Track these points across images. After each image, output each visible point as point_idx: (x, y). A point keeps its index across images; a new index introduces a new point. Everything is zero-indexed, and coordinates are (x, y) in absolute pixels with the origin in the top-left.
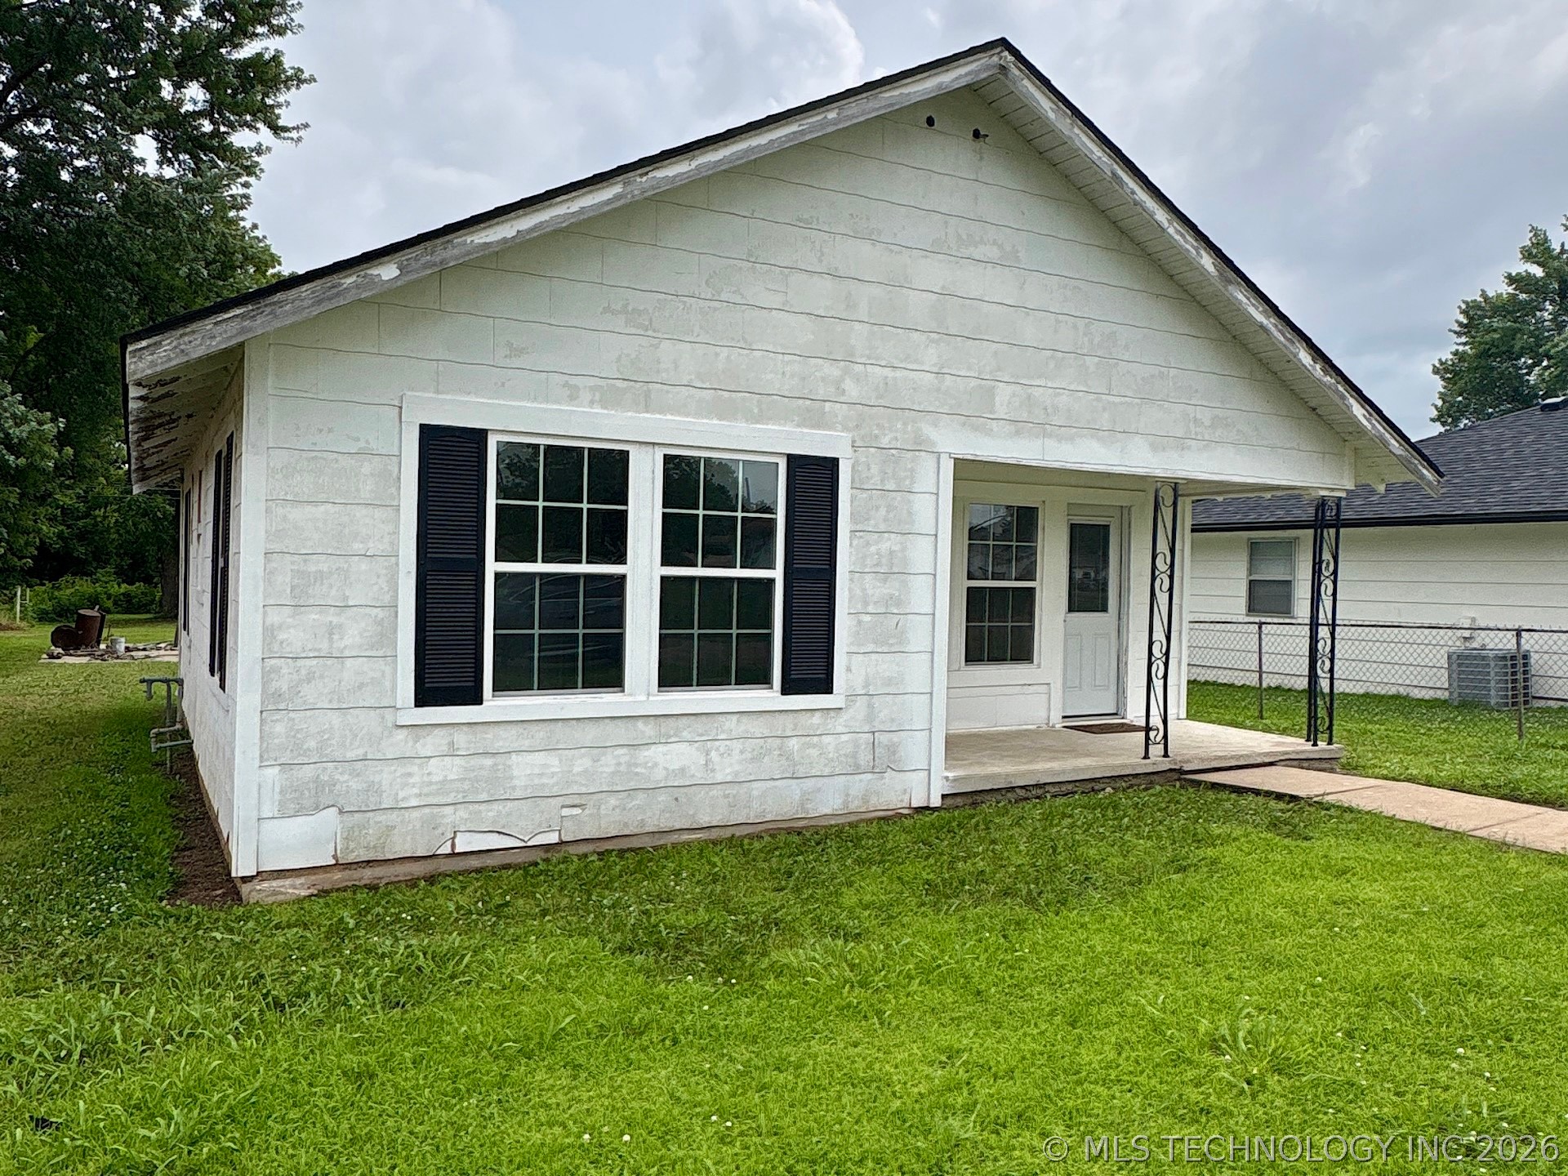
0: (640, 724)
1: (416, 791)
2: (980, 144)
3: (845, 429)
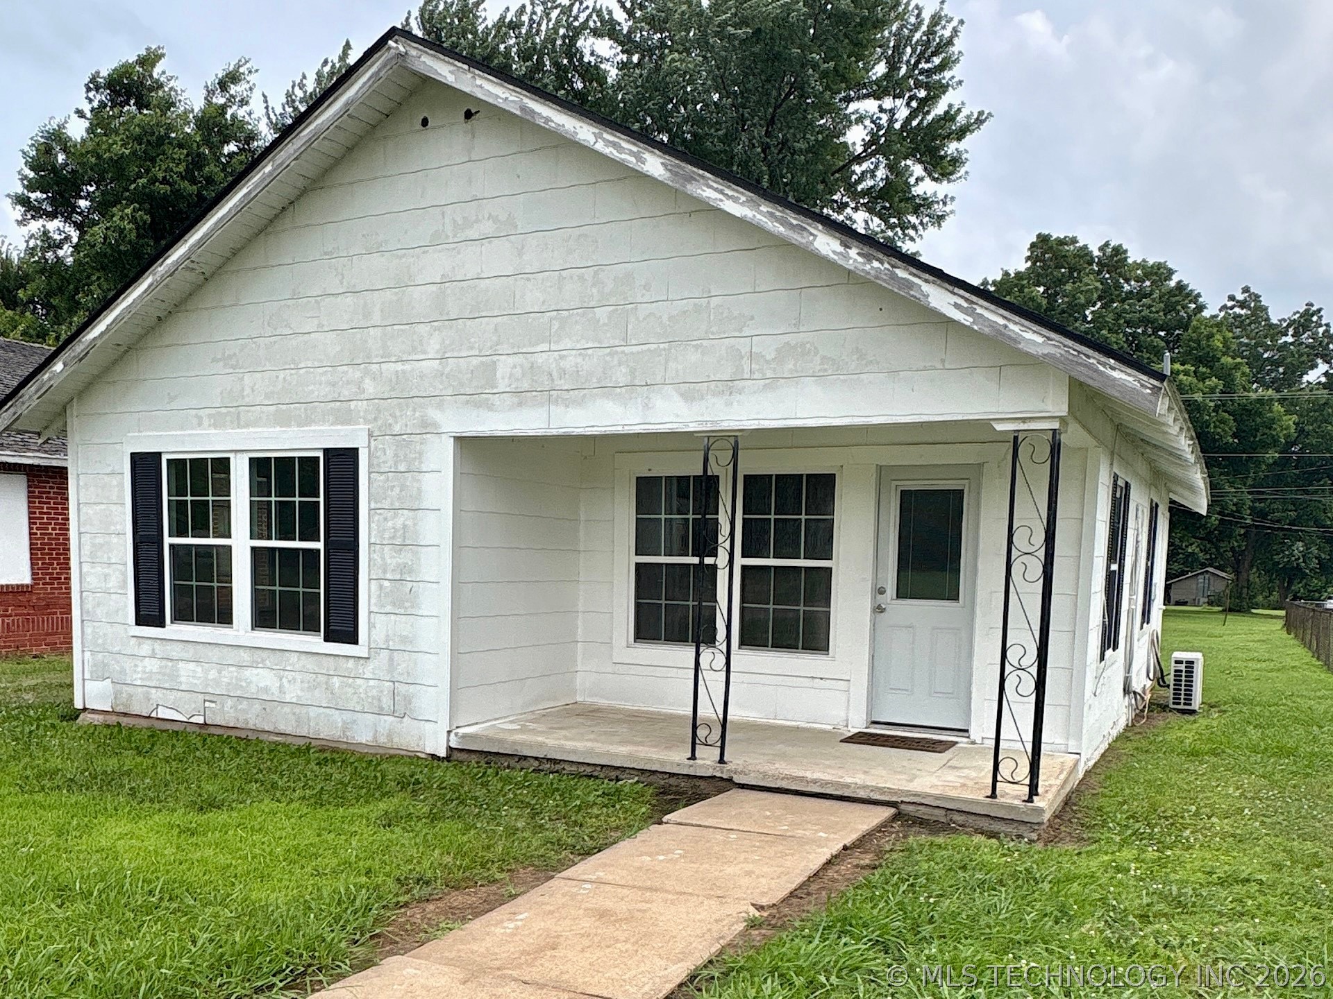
0: (241, 651)
1: (140, 676)
2: (474, 121)
3: (366, 421)
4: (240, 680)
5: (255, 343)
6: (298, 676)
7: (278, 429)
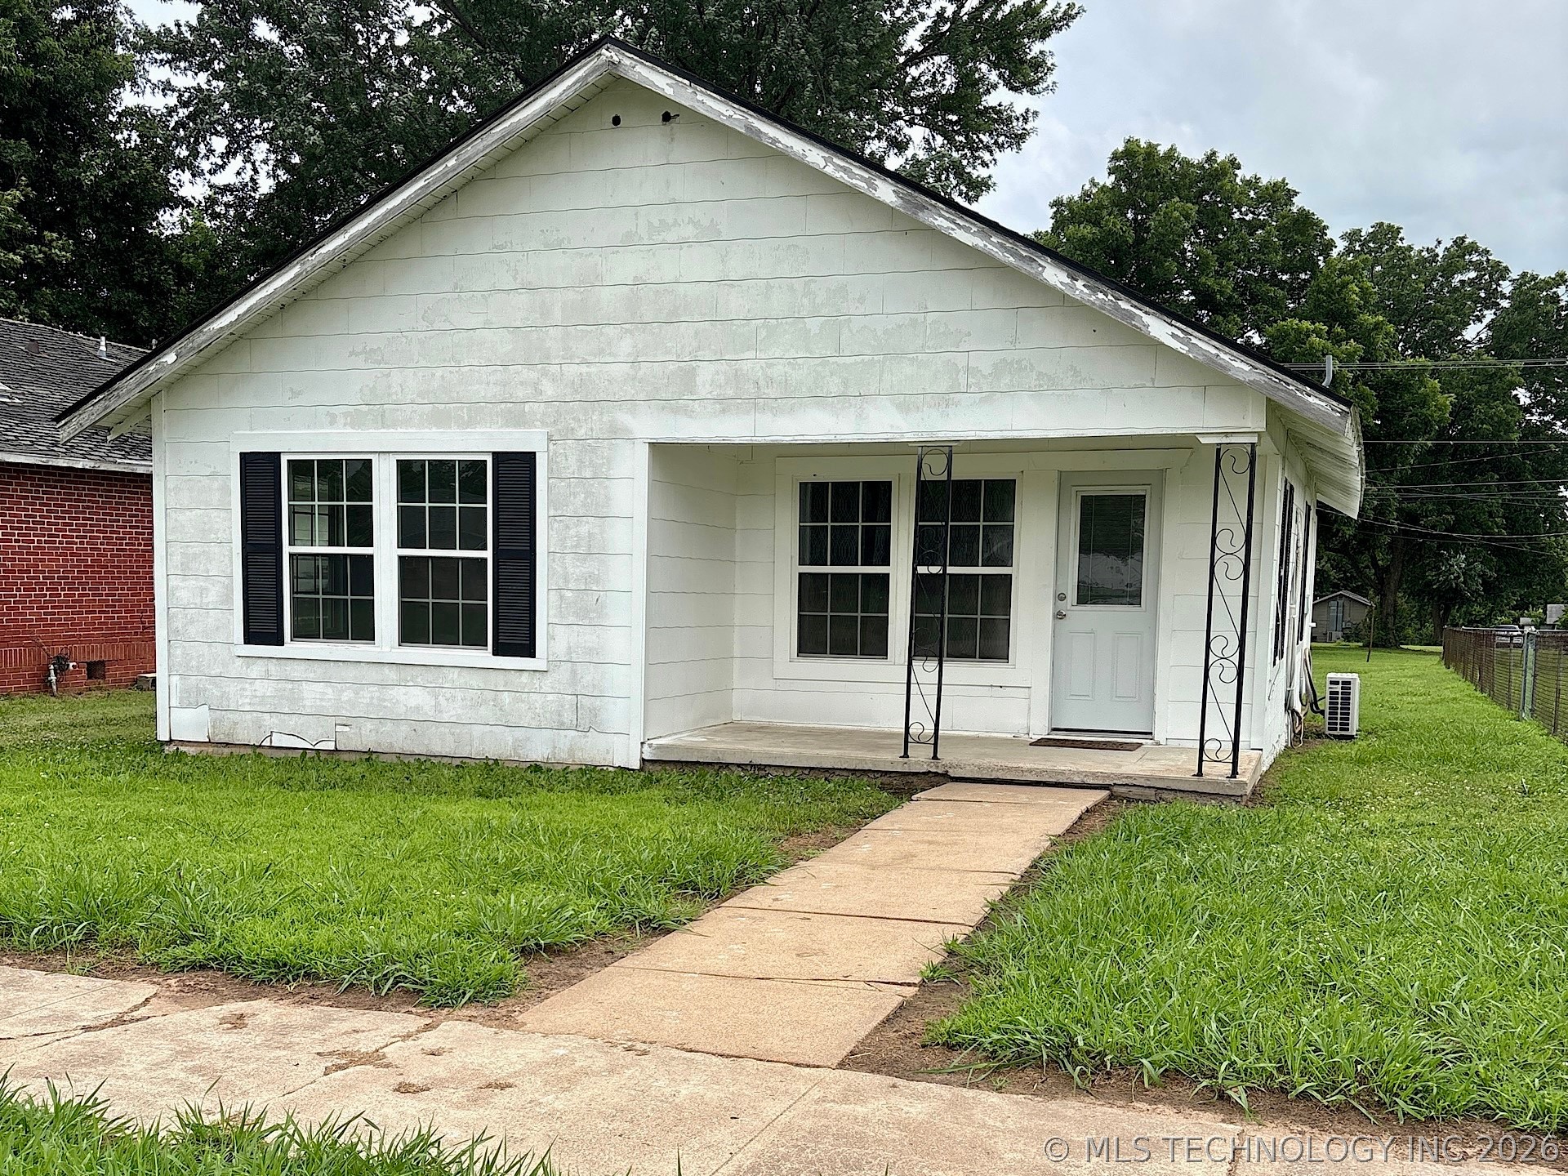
0: (386, 669)
1: (248, 700)
2: (673, 124)
3: (544, 424)
4: (385, 700)
5: (406, 337)
6: (459, 694)
7: (434, 430)
